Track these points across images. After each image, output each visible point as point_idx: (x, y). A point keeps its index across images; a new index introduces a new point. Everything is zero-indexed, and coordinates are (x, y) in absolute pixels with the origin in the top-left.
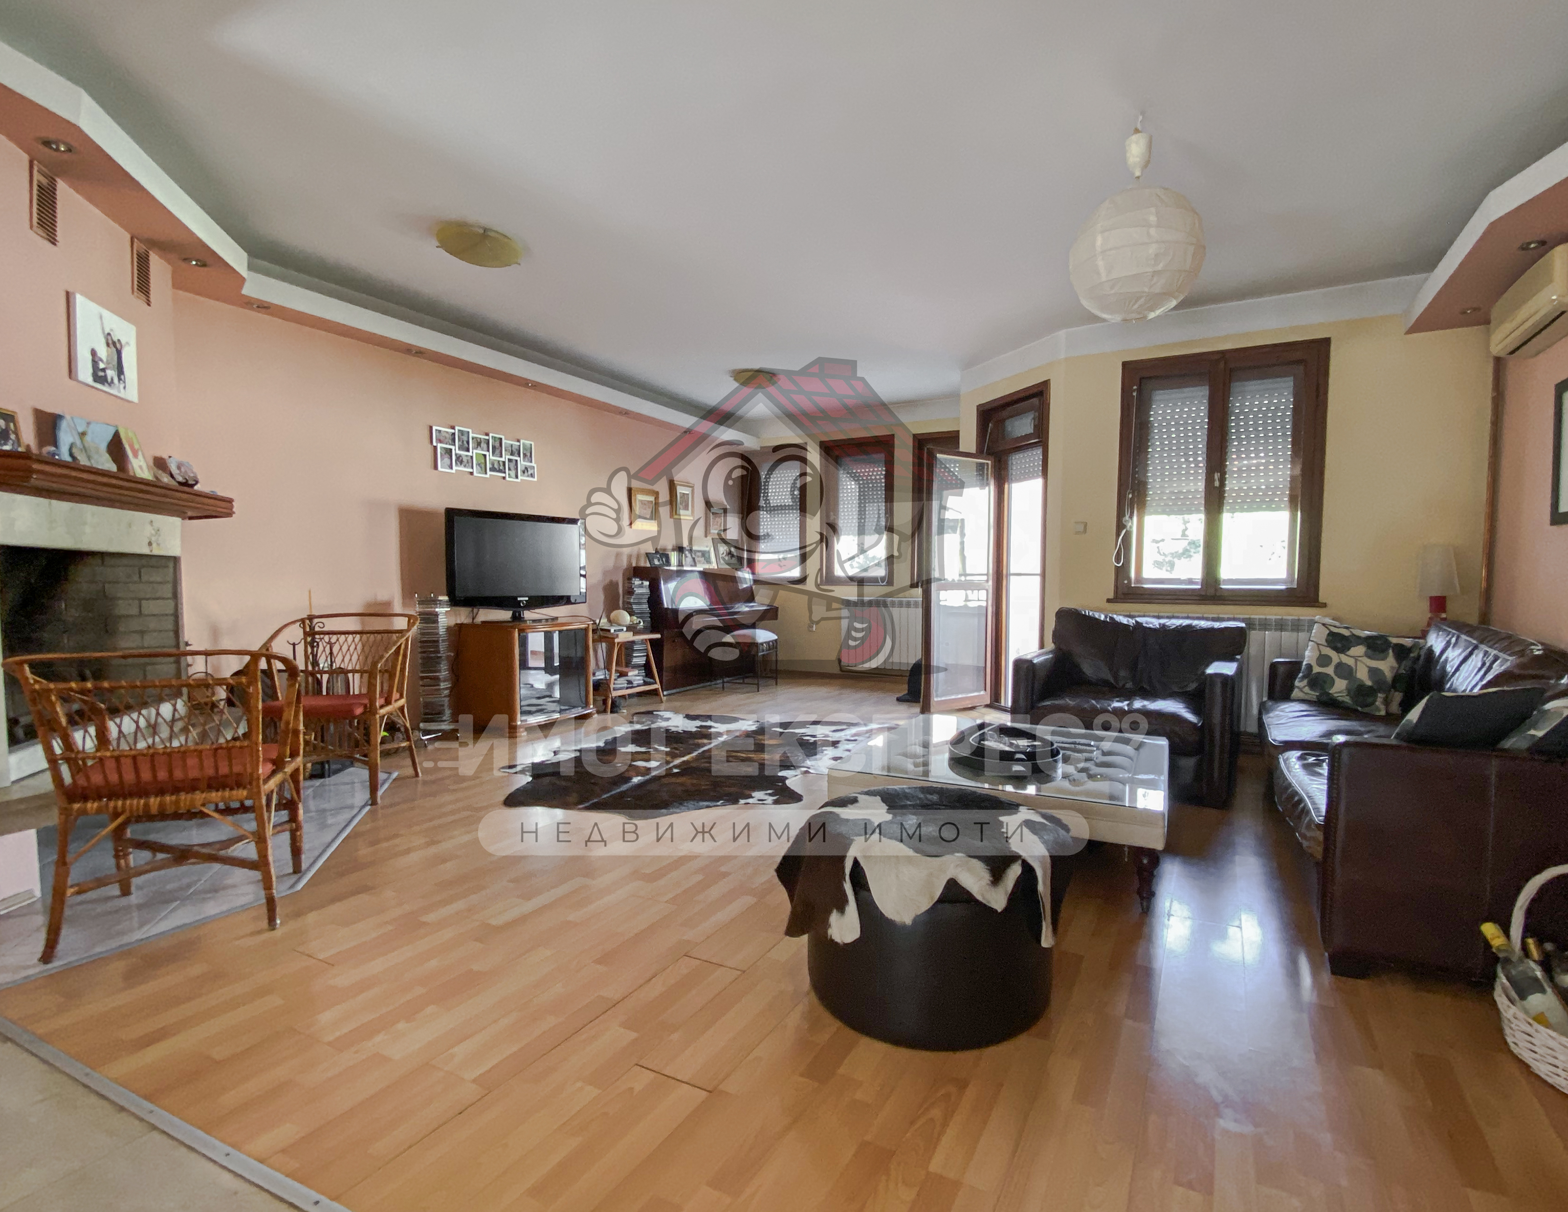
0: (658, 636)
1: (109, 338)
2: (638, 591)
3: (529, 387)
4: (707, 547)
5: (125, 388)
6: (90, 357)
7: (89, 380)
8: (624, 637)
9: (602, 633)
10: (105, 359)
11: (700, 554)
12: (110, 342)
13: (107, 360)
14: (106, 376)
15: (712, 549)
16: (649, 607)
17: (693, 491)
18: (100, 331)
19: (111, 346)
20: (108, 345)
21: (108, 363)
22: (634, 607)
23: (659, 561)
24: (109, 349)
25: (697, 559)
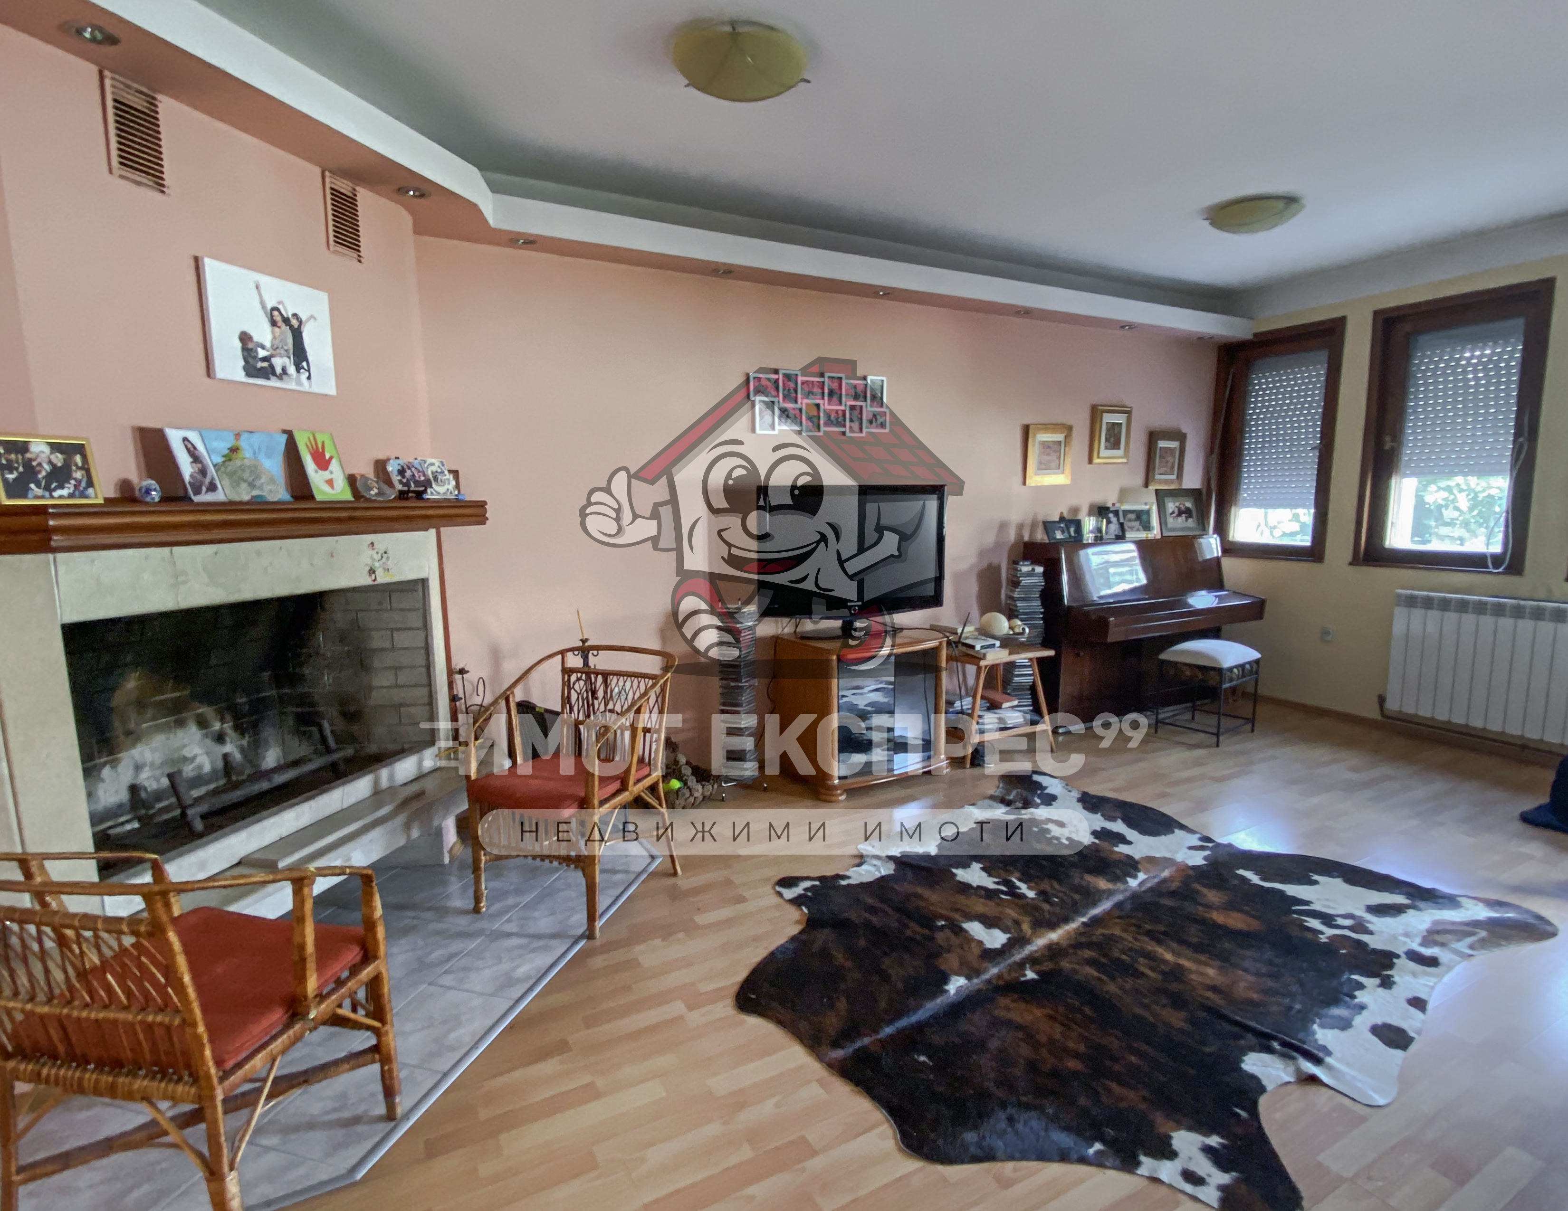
0: (1051, 653)
1: (276, 313)
2: (1025, 581)
3: (881, 297)
4: (1146, 504)
5: (309, 378)
6: (238, 345)
7: (239, 375)
8: (997, 656)
9: (964, 649)
10: (268, 344)
11: (1132, 516)
12: (278, 318)
13: (272, 346)
14: (272, 367)
15: (1155, 508)
16: (1043, 605)
17: (1129, 421)
18: (259, 306)
19: (280, 323)
20: (274, 323)
21: (275, 348)
22: (1019, 604)
23: (1063, 532)
24: (277, 330)
25: (1127, 525)
